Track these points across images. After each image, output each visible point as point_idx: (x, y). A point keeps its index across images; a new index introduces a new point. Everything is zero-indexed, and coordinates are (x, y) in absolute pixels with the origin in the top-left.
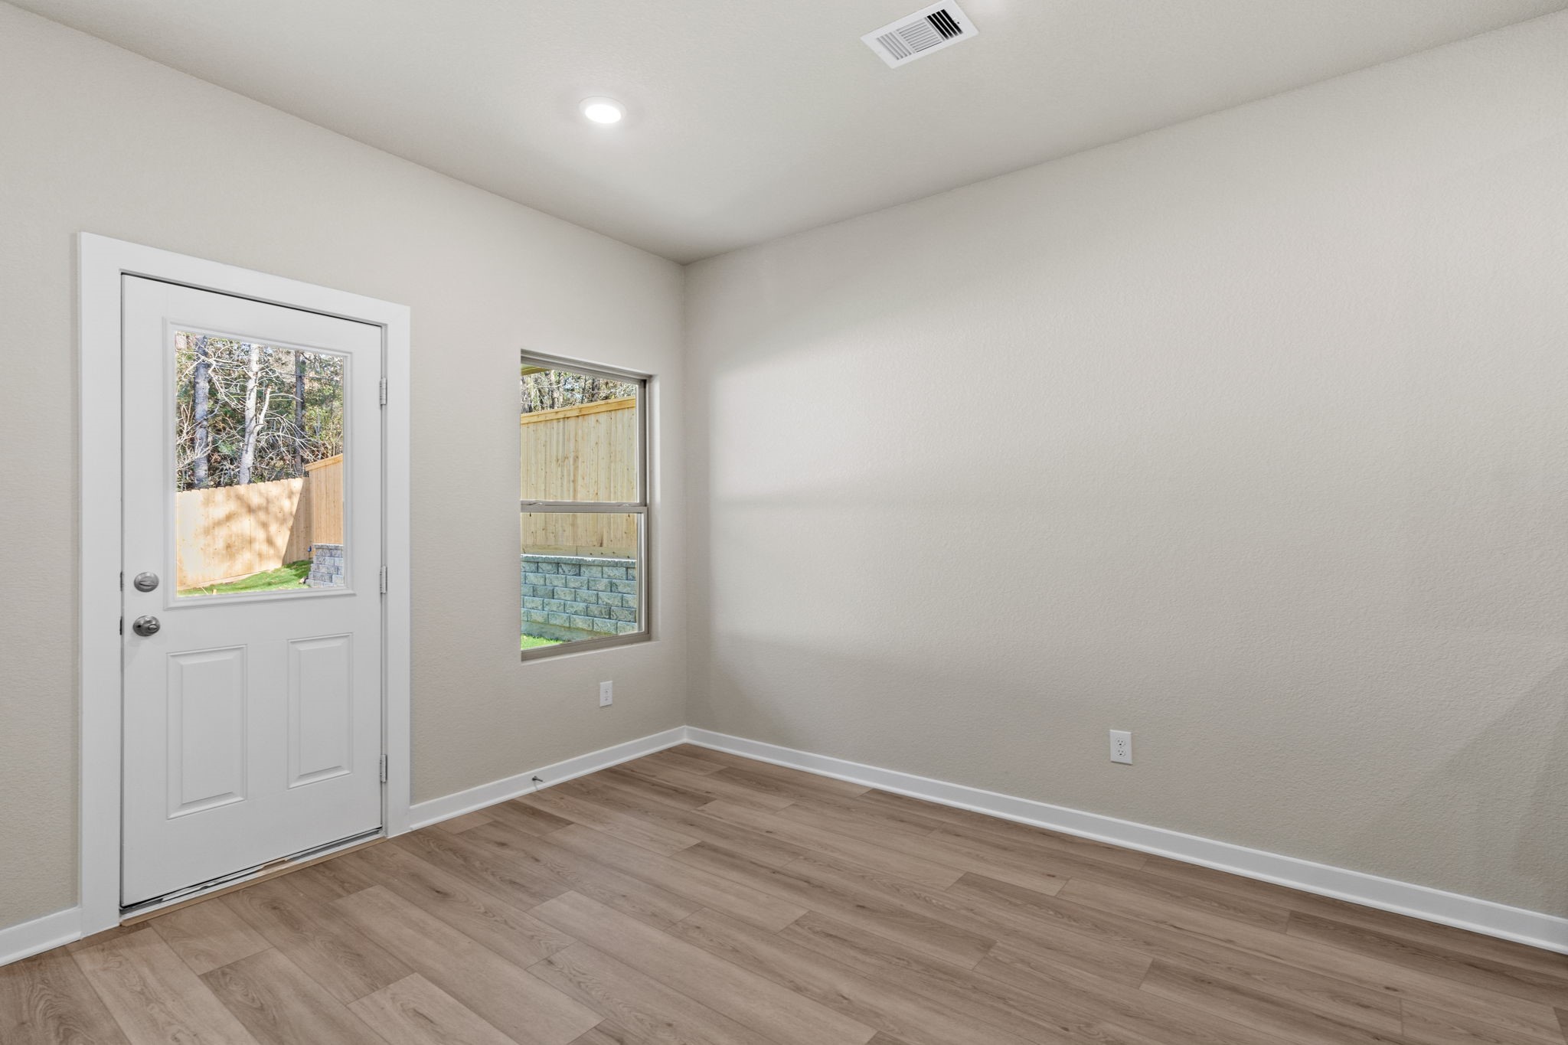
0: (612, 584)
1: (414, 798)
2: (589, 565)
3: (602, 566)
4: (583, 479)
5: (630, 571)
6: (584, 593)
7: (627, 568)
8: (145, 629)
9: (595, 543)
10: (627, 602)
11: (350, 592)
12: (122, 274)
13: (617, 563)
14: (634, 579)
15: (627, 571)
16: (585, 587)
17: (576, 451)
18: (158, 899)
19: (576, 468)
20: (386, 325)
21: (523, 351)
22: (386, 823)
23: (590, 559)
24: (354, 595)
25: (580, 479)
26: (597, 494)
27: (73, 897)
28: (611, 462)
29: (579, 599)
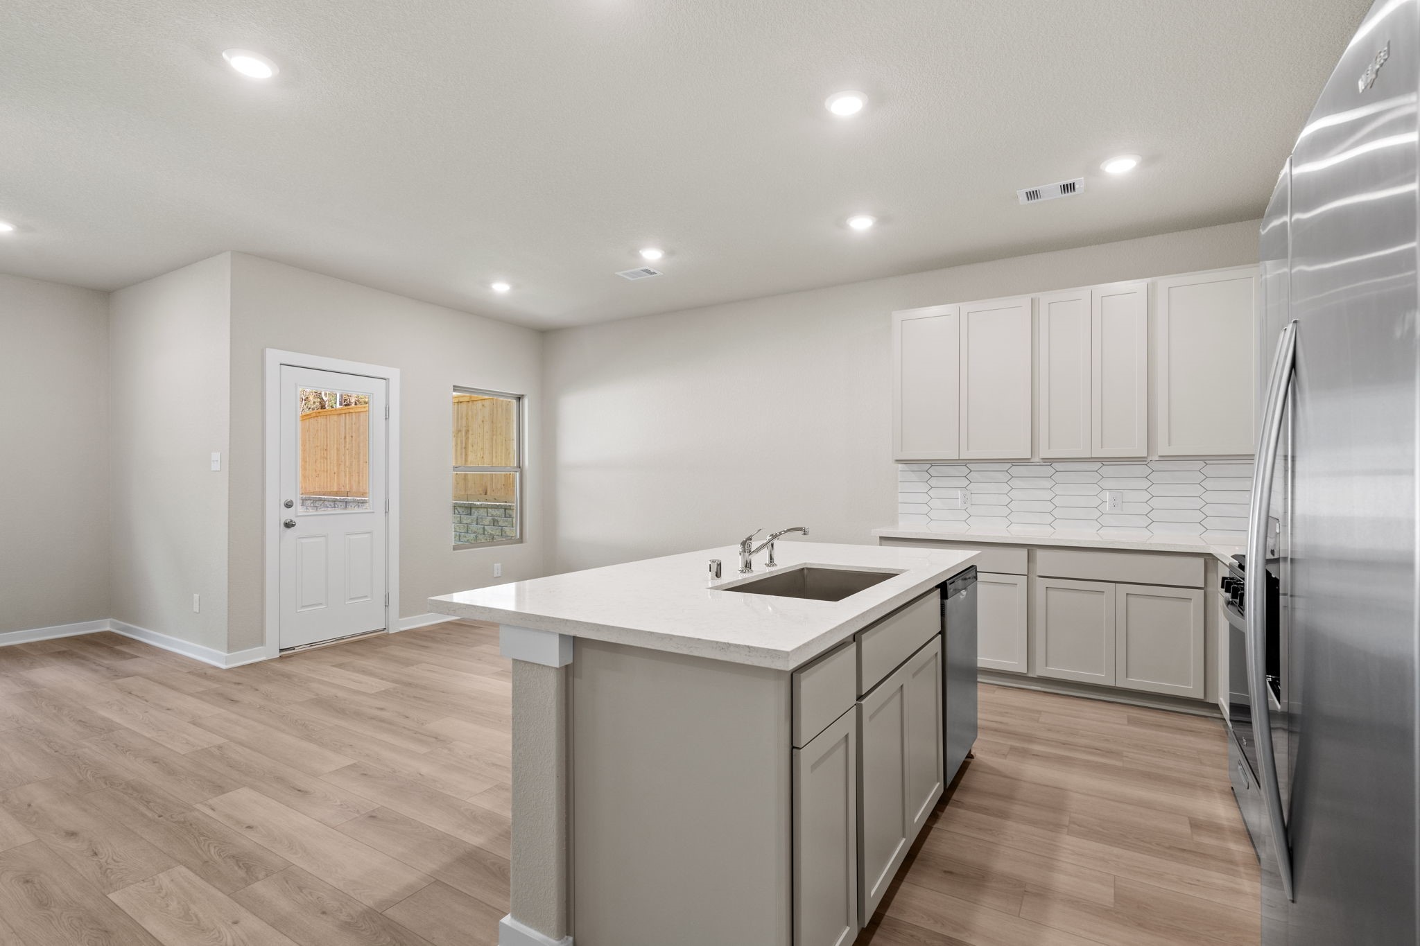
0: (494, 520)
1: (401, 616)
2: (478, 507)
3: (487, 508)
4: (473, 446)
5: (507, 511)
6: (474, 527)
7: (505, 509)
8: (289, 525)
9: (481, 492)
10: (505, 533)
11: (372, 511)
12: (281, 364)
13: (498, 506)
14: (510, 516)
15: (505, 511)
16: (475, 522)
17: (467, 426)
18: (293, 648)
19: (467, 439)
20: (389, 379)
21: (454, 386)
22: (388, 625)
23: (479, 503)
24: (373, 512)
25: (470, 446)
26: (483, 457)
27: (261, 641)
28: (493, 435)
29: (470, 532)
